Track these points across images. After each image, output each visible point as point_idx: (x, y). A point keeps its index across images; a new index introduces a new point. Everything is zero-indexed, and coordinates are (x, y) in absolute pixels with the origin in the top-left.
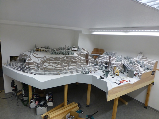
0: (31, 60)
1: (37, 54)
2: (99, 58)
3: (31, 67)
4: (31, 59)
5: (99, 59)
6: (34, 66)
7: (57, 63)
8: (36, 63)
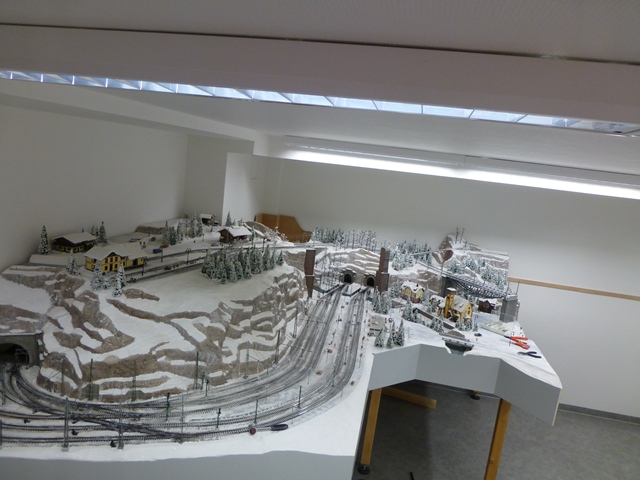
0: (121, 340)
1: (151, 298)
3: (145, 390)
4: (119, 334)
6: (158, 375)
7: (262, 324)
8: (167, 353)
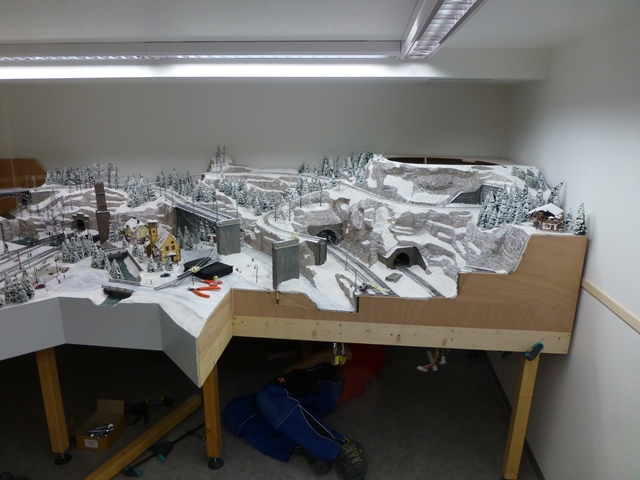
2: (33, 208)
5: (31, 212)
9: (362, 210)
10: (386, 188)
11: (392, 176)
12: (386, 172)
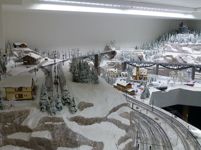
9: (181, 58)
10: (184, 51)
11: (184, 47)
12: (182, 46)
